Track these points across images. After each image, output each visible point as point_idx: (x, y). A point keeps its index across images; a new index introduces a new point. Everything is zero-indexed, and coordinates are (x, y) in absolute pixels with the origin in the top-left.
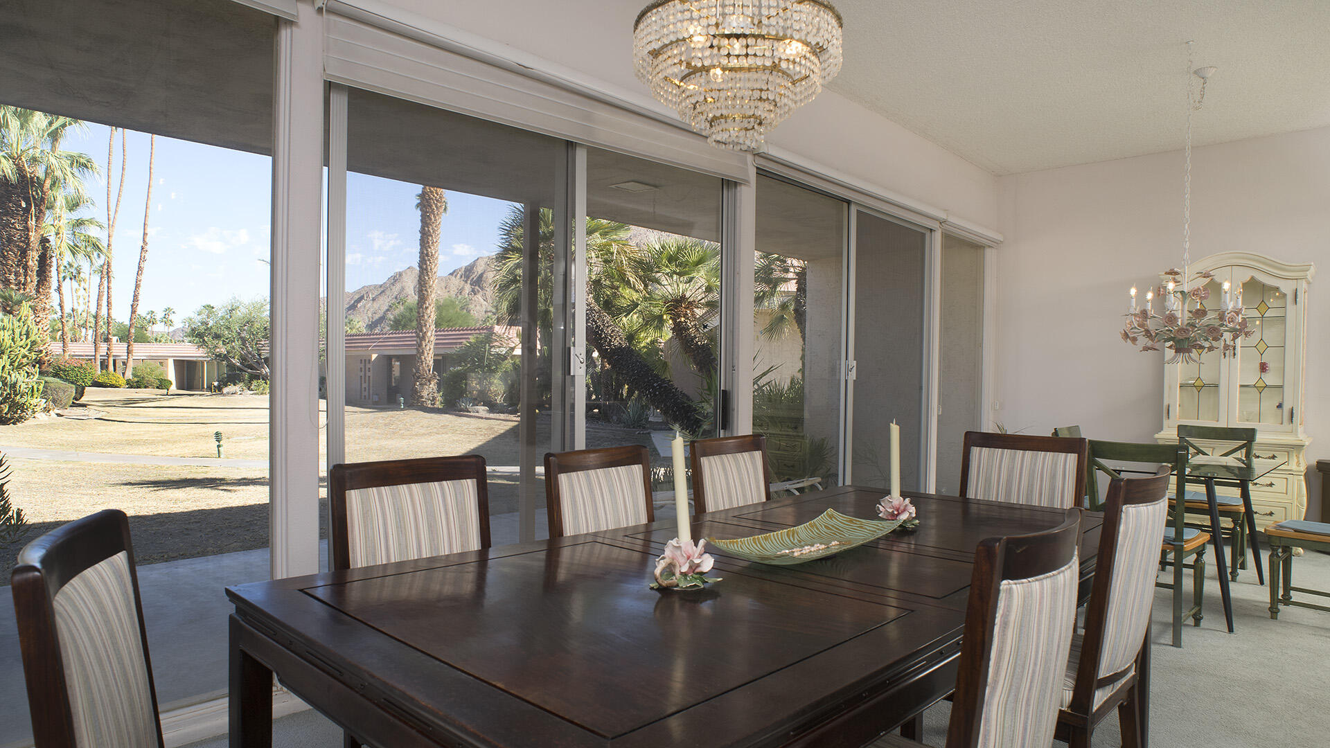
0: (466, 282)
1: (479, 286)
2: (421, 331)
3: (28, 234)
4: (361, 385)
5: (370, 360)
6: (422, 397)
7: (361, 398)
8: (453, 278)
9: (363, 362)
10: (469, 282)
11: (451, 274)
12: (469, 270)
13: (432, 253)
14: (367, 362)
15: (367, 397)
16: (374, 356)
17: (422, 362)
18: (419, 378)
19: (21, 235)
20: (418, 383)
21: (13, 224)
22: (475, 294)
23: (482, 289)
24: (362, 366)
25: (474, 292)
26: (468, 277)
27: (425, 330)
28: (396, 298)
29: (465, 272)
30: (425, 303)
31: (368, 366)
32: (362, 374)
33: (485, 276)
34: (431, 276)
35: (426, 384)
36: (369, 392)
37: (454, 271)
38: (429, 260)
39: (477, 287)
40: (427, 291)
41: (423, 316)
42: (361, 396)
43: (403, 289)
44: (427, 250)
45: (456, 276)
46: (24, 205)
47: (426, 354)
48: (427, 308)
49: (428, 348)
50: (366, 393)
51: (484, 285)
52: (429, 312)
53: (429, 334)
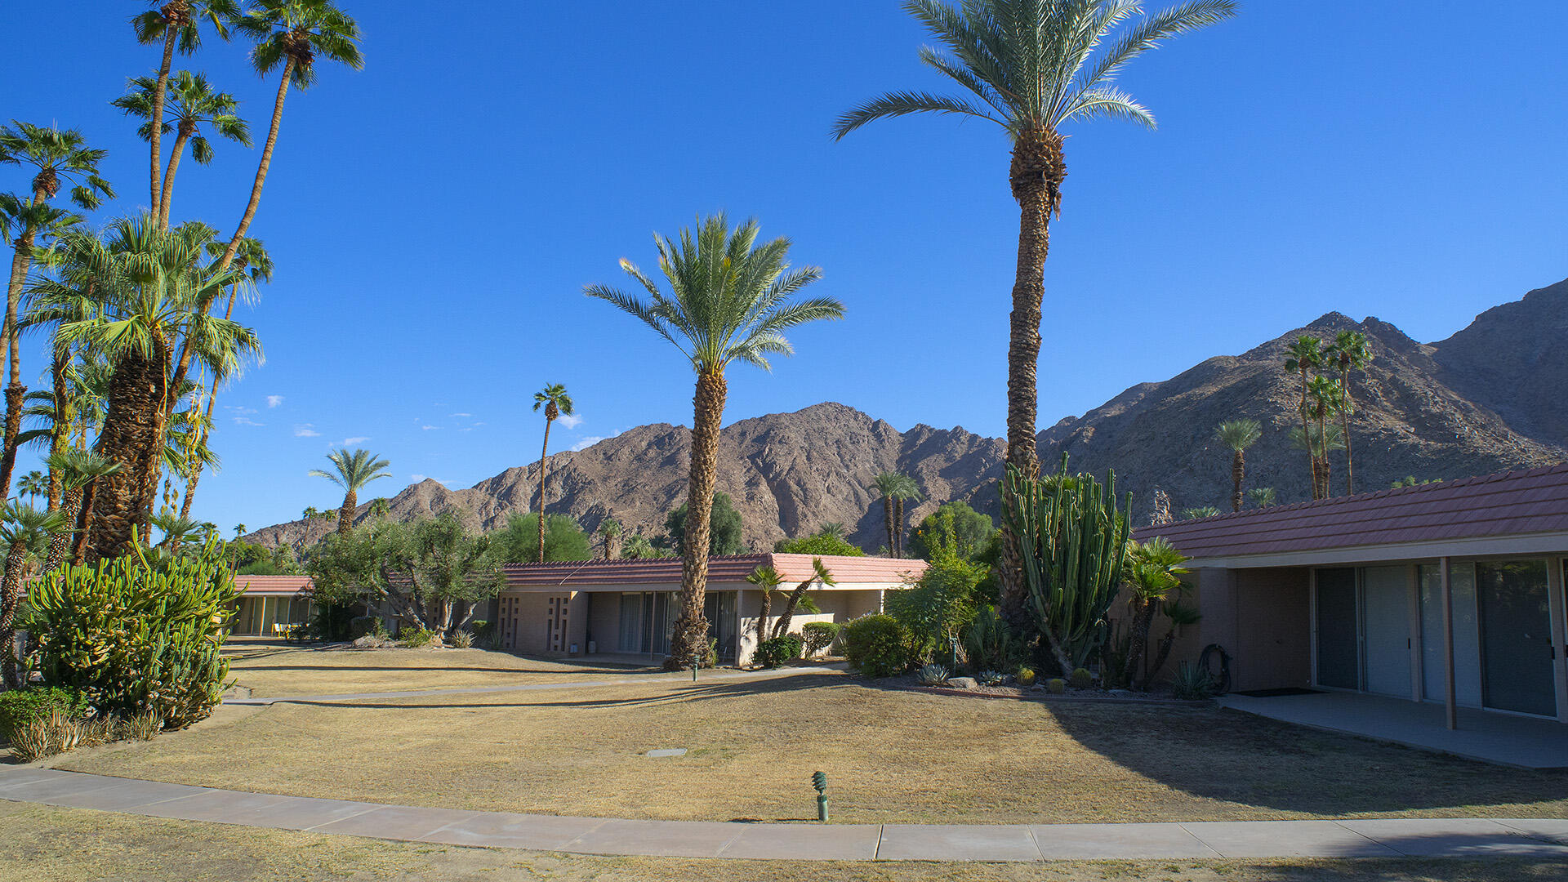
0: (492, 495)
1: (508, 500)
2: (693, 562)
3: (153, 432)
4: (550, 630)
5: (566, 600)
6: (691, 651)
7: (548, 648)
8: (478, 491)
9: (555, 601)
10: (496, 496)
11: (476, 487)
12: (498, 481)
13: (710, 460)
14: (562, 601)
15: (559, 648)
16: (574, 594)
17: (692, 604)
18: (688, 625)
19: (142, 432)
20: (686, 632)
21: (133, 417)
22: (502, 509)
23: (511, 503)
24: (554, 606)
25: (501, 506)
26: (495, 490)
27: (698, 562)
28: (409, 513)
29: (492, 484)
30: (699, 525)
31: (563, 606)
32: (553, 617)
33: (515, 488)
34: (707, 490)
35: (697, 633)
36: (564, 642)
37: (479, 484)
38: (707, 469)
39: (505, 502)
40: (703, 511)
41: (696, 543)
42: (549, 645)
43: (418, 503)
44: (705, 457)
45: (481, 489)
46: (153, 389)
47: (697, 593)
48: (701, 532)
49: (701, 585)
50: (559, 643)
51: (514, 498)
52: (704, 537)
53: (703, 567)
